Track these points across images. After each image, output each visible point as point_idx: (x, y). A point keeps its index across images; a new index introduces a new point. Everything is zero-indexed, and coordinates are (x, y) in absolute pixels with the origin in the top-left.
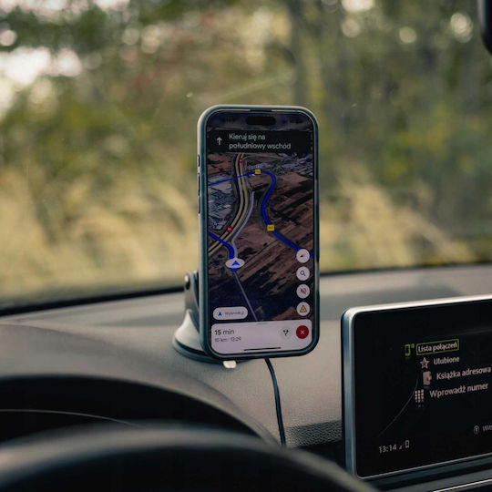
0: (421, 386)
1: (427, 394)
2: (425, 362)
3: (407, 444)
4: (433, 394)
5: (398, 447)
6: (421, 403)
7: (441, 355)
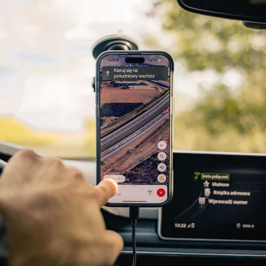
0: (203, 196)
1: (207, 201)
2: (207, 183)
3: (193, 225)
4: (211, 201)
5: (187, 226)
6: (203, 205)
7: (218, 181)
